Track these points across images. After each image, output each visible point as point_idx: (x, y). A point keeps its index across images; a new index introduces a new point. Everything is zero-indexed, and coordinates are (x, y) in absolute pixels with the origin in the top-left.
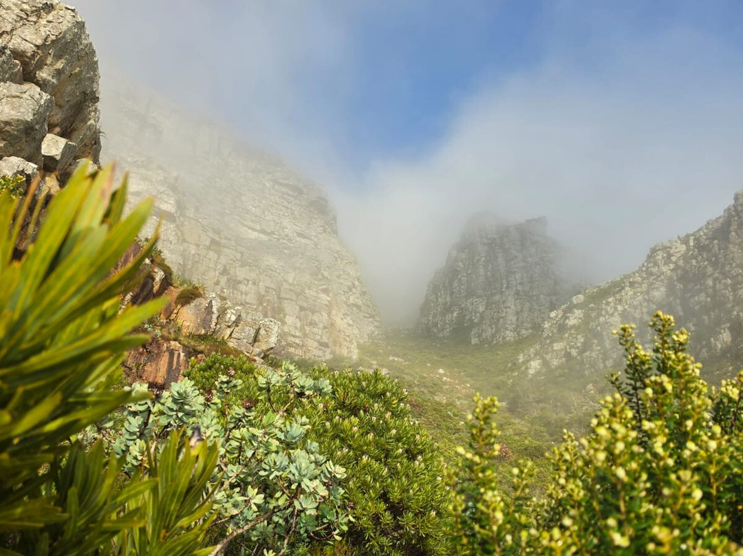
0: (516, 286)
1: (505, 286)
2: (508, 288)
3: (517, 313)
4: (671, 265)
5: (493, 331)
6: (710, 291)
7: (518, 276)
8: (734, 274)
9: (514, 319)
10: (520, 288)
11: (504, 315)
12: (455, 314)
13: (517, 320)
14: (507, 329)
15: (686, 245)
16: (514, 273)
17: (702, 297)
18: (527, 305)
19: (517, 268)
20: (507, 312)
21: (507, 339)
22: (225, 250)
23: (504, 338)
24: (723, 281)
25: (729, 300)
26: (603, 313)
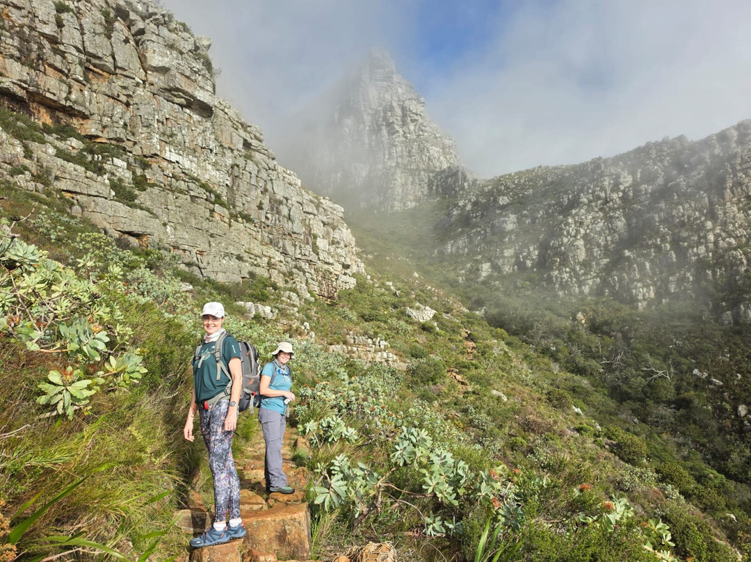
0: (397, 158)
1: (387, 157)
2: (389, 159)
3: (402, 186)
4: (620, 193)
5: (381, 199)
6: (711, 246)
7: (399, 149)
8: (739, 235)
9: (400, 191)
10: (400, 160)
11: (392, 186)
12: (339, 175)
13: (403, 192)
14: (395, 199)
15: (632, 175)
16: (395, 146)
17: (702, 249)
18: (411, 179)
19: (398, 141)
20: (395, 184)
21: (395, 208)
22: (257, 154)
23: (392, 207)
24: (727, 239)
25: (743, 263)
26: (565, 233)
